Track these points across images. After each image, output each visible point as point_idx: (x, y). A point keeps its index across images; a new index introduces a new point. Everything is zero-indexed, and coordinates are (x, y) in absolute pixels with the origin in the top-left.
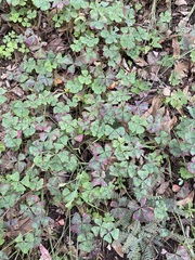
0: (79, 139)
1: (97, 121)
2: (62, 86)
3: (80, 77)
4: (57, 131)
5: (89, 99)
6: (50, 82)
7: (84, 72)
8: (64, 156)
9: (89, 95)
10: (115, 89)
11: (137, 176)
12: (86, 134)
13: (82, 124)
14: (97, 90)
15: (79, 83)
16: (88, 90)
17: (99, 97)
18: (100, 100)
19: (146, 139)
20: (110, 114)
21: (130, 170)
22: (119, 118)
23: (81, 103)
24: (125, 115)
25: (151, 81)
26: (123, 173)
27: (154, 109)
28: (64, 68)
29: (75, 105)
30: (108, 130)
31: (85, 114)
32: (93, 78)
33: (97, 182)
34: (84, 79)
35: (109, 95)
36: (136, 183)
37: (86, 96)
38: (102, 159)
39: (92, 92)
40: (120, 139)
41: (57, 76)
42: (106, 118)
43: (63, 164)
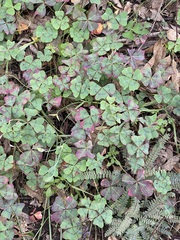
0: (57, 102)
1: (79, 77)
2: (28, 33)
3: (53, 20)
4: (27, 94)
5: (67, 50)
6: (13, 29)
7: (59, 13)
8: (38, 125)
9: (67, 44)
10: (102, 35)
11: (132, 143)
12: (65, 96)
13: (59, 83)
14: (78, 37)
15: (53, 29)
16: (65, 37)
17: (81, 47)
18: (82, 50)
19: (146, 100)
20: (95, 67)
21: (123, 136)
22: (107, 72)
23: (56, 56)
24: (115, 68)
25: (151, 21)
26: (114, 140)
27: (156, 60)
28: (31, 8)
29: (49, 59)
30: (94, 88)
31: (62, 70)
32: (72, 21)
33: (82, 154)
34: (59, 23)
35: (93, 43)
36: (131, 151)
37: (63, 46)
38: (88, 126)
39: (71, 40)
40: (109, 98)
41: (21, 19)
42: (90, 73)
43: (37, 135)
